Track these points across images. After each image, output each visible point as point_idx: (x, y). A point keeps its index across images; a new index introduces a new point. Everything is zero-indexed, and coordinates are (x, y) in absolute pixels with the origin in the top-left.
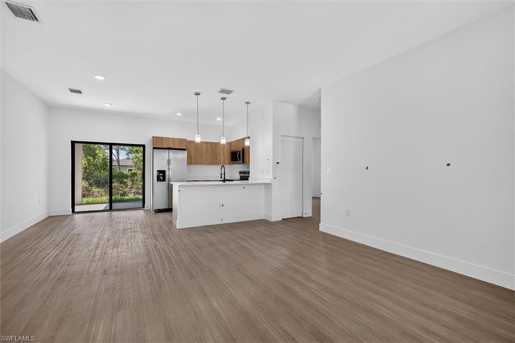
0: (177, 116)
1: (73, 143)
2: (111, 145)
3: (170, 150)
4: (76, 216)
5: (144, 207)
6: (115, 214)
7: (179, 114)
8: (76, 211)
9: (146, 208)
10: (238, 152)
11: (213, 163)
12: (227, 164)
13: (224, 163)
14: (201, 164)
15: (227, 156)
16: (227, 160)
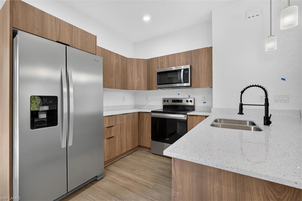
10: (182, 70)
11: (124, 86)
12: (144, 90)
13: (139, 88)
14: (111, 87)
15: (143, 78)
16: (143, 83)
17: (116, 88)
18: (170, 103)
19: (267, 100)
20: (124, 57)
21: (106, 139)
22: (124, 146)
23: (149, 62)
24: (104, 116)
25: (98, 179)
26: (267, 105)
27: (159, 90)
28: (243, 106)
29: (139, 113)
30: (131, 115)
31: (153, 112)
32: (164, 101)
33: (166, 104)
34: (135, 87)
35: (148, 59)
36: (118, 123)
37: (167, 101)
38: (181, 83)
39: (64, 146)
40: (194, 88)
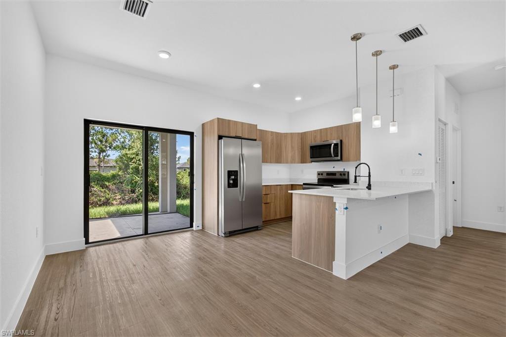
0: (255, 88)
1: (87, 123)
2: (147, 129)
3: (243, 140)
4: (92, 250)
5: (192, 226)
6: (155, 240)
7: (257, 86)
8: (90, 241)
9: (194, 228)
10: (333, 145)
11: (278, 160)
12: (298, 163)
13: (293, 161)
14: (267, 162)
15: (296, 151)
16: (297, 157)
17: (271, 163)
18: (325, 176)
19: (369, 173)
20: (278, 133)
21: (263, 204)
22: (278, 213)
23: (303, 136)
24: (263, 185)
25: (259, 229)
26: (369, 176)
27: (313, 163)
28: (357, 177)
29: (292, 185)
30: (284, 187)
31: (304, 184)
32: (319, 174)
33: (321, 177)
34: (289, 160)
35: (302, 133)
36: (273, 192)
37: (322, 174)
38: (332, 157)
39: (240, 200)
40: (345, 161)
